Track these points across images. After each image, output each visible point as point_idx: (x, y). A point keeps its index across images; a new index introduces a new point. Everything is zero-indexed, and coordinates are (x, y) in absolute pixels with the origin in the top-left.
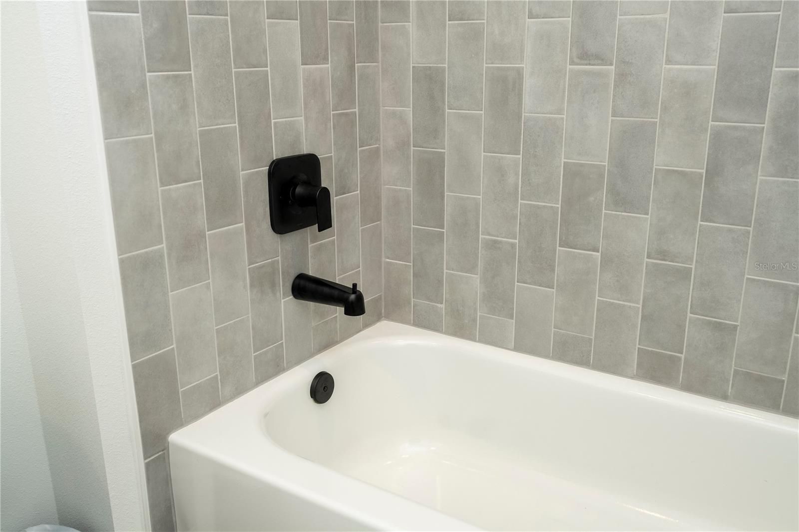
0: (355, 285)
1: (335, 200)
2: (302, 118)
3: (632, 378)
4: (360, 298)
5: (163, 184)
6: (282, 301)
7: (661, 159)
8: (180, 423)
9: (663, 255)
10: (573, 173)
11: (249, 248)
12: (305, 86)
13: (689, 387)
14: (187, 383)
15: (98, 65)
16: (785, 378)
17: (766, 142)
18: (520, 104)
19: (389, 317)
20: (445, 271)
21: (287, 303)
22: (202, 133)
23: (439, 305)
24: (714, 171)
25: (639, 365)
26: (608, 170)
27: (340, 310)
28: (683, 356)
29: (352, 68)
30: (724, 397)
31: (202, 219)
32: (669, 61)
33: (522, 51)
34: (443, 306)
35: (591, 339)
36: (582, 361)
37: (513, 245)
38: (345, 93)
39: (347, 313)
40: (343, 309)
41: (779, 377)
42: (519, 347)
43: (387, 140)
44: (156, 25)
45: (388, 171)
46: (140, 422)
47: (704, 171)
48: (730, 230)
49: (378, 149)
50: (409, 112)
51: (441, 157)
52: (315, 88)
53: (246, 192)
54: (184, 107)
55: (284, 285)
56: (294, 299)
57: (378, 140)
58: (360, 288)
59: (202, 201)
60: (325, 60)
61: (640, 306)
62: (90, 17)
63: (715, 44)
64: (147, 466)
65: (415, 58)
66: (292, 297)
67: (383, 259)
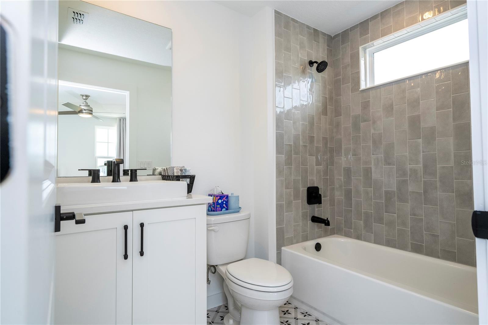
0: (327, 218)
1: (322, 198)
2: (315, 178)
3: (410, 251)
4: (328, 222)
5: (285, 189)
6: (309, 222)
7: (410, 189)
8: (284, 246)
9: (415, 215)
10: (387, 193)
11: (302, 207)
12: (316, 171)
13: (427, 254)
14: (286, 236)
15: (276, 165)
16: (456, 251)
17: (438, 184)
18: (371, 175)
19: (337, 234)
20: (353, 220)
21: (310, 222)
22: (294, 179)
23: (351, 230)
24: (425, 192)
25: (412, 248)
26: (397, 192)
27: (323, 225)
28: (424, 245)
29: (327, 167)
30: (438, 257)
31: (292, 198)
32: (409, 164)
33: (371, 163)
34: (353, 230)
35: (396, 240)
36: (394, 246)
37: (372, 213)
38: (326, 173)
39: (325, 225)
40: (324, 224)
41: (454, 251)
42: (376, 242)
43: (337, 185)
44: (287, 157)
45: (337, 193)
46: (277, 242)
47: (423, 192)
48: (432, 207)
49: (334, 187)
50: (342, 178)
51: (351, 189)
52: (318, 172)
53: (302, 193)
54: (291, 174)
55: (309, 218)
56: (312, 222)
57: (334, 185)
58: (329, 219)
59: (292, 194)
60: (321, 165)
61: (410, 229)
62: (276, 156)
63: (421, 160)
64: (277, 253)
65: (344, 165)
66: (311, 221)
67: (336, 217)
